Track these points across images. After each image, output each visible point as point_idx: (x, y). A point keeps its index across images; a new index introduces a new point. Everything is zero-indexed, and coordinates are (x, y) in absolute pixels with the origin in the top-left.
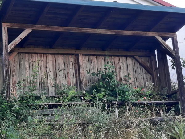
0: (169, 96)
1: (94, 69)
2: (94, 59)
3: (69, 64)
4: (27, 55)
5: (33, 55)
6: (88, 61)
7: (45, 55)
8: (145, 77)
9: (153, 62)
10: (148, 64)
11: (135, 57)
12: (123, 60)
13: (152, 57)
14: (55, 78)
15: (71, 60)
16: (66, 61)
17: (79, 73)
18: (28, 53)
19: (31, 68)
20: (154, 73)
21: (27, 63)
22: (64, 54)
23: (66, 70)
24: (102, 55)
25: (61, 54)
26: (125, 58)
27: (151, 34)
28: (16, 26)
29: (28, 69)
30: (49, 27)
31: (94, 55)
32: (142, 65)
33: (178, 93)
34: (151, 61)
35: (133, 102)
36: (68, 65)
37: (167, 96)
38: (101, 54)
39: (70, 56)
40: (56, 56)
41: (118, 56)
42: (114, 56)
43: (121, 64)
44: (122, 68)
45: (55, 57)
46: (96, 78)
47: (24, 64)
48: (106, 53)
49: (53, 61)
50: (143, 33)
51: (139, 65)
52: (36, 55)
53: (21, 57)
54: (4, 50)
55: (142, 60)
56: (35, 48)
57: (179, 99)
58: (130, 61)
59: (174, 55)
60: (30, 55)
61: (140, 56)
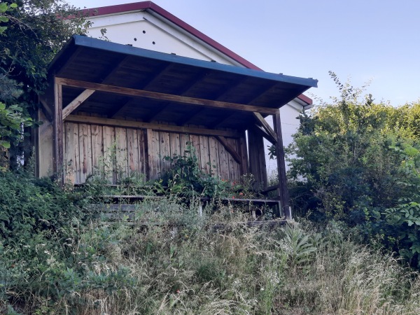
0: (265, 193)
1: (165, 150)
2: (166, 137)
3: (133, 142)
4: (76, 125)
5: (85, 125)
6: (158, 139)
7: (100, 127)
8: (231, 166)
9: (242, 146)
10: (235, 149)
11: (220, 137)
12: (203, 141)
13: (242, 139)
14: (114, 161)
15: (135, 136)
16: (129, 137)
17: (147, 156)
18: (78, 123)
19: (81, 144)
20: (244, 161)
21: (76, 137)
22: (126, 128)
23: (129, 150)
24: (177, 133)
25: (123, 127)
26: (207, 138)
27: (248, 108)
28: (73, 84)
29: (77, 146)
30: (118, 89)
31: (167, 132)
32: (228, 149)
33: (279, 189)
34: (240, 144)
35: (223, 199)
36: (132, 144)
37: (262, 193)
38: (177, 130)
39: (135, 131)
40: (116, 129)
41: (198, 135)
42: (192, 134)
43: (202, 146)
44: (202, 151)
45: (114, 131)
46: (168, 163)
47: (72, 137)
48: (183, 129)
49: (111, 136)
50: (239, 107)
51: (224, 149)
52: (89, 126)
53: (68, 128)
54: (57, 116)
55: (229, 142)
56: (87, 115)
57: (278, 198)
58: (213, 143)
59: (276, 138)
60: (81, 125)
61: (226, 137)
